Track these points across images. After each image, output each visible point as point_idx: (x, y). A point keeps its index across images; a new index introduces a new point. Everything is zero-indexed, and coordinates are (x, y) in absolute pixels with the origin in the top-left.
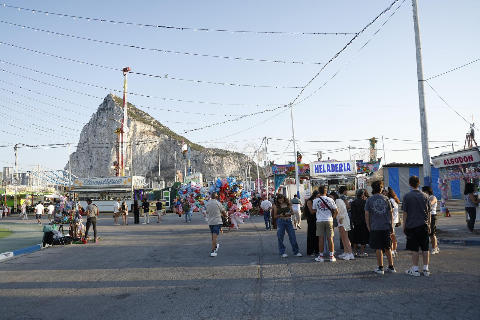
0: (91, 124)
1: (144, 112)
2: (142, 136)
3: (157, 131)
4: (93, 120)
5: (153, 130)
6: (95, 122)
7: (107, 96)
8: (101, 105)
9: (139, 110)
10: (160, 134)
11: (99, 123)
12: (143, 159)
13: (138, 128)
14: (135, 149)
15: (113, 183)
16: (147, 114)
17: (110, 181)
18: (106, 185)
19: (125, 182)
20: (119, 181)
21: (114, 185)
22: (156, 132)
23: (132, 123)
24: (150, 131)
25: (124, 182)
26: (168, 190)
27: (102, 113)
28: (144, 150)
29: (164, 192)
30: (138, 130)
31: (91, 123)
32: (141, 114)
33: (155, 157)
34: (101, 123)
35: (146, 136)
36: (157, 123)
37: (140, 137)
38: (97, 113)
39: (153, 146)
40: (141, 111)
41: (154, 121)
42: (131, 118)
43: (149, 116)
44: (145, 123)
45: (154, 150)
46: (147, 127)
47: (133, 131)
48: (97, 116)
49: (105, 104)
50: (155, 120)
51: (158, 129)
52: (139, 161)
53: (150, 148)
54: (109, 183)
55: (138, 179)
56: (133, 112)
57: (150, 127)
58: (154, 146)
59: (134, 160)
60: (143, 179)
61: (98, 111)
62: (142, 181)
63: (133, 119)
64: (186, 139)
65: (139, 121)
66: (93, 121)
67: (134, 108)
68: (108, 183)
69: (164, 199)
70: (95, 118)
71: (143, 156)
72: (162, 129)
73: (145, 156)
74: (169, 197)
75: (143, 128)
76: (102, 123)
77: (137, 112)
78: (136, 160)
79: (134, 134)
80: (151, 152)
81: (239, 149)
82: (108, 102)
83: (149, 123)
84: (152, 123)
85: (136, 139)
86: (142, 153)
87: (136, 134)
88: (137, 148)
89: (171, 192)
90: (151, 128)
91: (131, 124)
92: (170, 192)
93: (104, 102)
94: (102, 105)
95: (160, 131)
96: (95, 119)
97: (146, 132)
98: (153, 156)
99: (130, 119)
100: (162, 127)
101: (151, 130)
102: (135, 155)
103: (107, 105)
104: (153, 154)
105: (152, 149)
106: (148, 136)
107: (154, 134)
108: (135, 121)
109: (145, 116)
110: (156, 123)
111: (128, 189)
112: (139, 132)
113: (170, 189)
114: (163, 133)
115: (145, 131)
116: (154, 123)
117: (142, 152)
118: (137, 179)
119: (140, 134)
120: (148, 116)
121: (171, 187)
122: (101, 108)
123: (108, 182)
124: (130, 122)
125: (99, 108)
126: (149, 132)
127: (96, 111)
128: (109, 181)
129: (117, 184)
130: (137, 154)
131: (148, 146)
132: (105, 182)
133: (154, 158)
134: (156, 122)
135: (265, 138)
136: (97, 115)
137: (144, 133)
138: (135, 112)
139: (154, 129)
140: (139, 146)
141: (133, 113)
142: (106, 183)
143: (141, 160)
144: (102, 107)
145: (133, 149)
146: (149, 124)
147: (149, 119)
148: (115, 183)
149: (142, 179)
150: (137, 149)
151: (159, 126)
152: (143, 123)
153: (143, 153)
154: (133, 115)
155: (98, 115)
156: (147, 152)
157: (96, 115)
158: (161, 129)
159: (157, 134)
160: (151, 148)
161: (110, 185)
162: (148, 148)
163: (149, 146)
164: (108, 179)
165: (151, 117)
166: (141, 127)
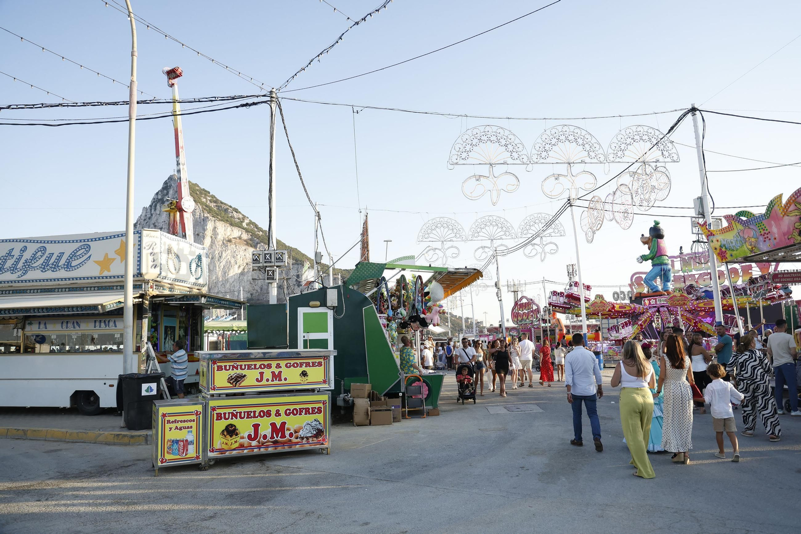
0: (139, 224)
1: (231, 207)
2: (227, 246)
3: (252, 238)
4: (143, 219)
5: (245, 236)
6: (146, 221)
7: (168, 179)
8: (157, 194)
9: (222, 203)
10: (257, 243)
11: (154, 224)
12: (228, 286)
13: (219, 233)
14: (215, 268)
15: (44, 268)
16: (236, 210)
17: (34, 257)
18: (14, 277)
19: (106, 263)
20: (73, 255)
21: (49, 274)
22: (251, 240)
23: (211, 225)
24: (240, 238)
25: (96, 262)
26: (324, 304)
27: (158, 207)
28: (229, 271)
29: (301, 311)
30: (220, 237)
31: (139, 222)
32: (226, 210)
33: (249, 283)
34: (156, 224)
35: (233, 246)
36: (253, 225)
37: (222, 249)
38: (151, 206)
39: (245, 265)
40: (225, 204)
41: (247, 221)
42: (208, 215)
43: (240, 212)
44: (231, 224)
45: (246, 270)
46: (235, 231)
47: (211, 237)
48: (151, 212)
49: (165, 191)
50: (250, 220)
51: (253, 235)
52: (220, 289)
53: (239, 267)
54: (28, 266)
55: (169, 251)
56: (213, 206)
57: (240, 231)
58: (247, 264)
59: (213, 287)
60: (199, 258)
61: (152, 204)
62: (194, 266)
63: (211, 217)
64: (302, 253)
65: (222, 220)
66: (142, 221)
67: (215, 199)
68: (20, 265)
69: (300, 348)
70: (146, 216)
71: (227, 280)
72: (262, 235)
73: (231, 281)
74: (329, 335)
75: (228, 234)
76: (158, 223)
77: (219, 207)
78: (215, 287)
79: (213, 243)
80: (242, 274)
81: (598, 147)
82: (170, 188)
83: (238, 225)
84: (244, 225)
85: (216, 252)
86: (225, 275)
87: (216, 242)
88: (217, 267)
89: (337, 310)
90: (242, 234)
91: (208, 226)
92: (330, 313)
93: (164, 189)
94: (160, 193)
95: (258, 238)
96: (148, 216)
97: (233, 241)
98: (245, 280)
99: (207, 217)
100: (261, 233)
101: (242, 236)
102: (214, 278)
103: (167, 194)
104: (245, 278)
105: (244, 269)
106: (237, 247)
107: (247, 244)
108: (215, 221)
109: (232, 213)
110: (251, 226)
111: (108, 300)
112: (222, 239)
113: (332, 297)
114: (262, 242)
115: (231, 238)
116: (247, 225)
117: (225, 273)
118: (164, 248)
119: (223, 243)
120: (237, 212)
121: (338, 288)
122: (157, 198)
123: (23, 260)
124: (206, 222)
125: (154, 199)
126: (238, 240)
127: (150, 203)
128: (27, 255)
129: (62, 274)
130: (217, 278)
131: (236, 263)
132: (9, 263)
133: (246, 284)
134: (251, 223)
135: (693, 110)
136: (151, 210)
137: (230, 241)
138: (216, 206)
139: (247, 235)
140: (222, 264)
141: (212, 208)
142: (13, 269)
143: (225, 287)
144: (160, 197)
145: (211, 268)
146: (239, 227)
147: (239, 219)
148: (55, 267)
149: (191, 253)
150: (217, 269)
151: (256, 230)
152: (228, 225)
153: (228, 275)
154: (212, 211)
155: (153, 210)
156: (234, 273)
157: (149, 211)
158: (258, 234)
159: (252, 243)
160: (242, 267)
161: (32, 275)
162: (236, 266)
163: (238, 264)
164: (24, 249)
165: (243, 215)
166: (224, 231)
